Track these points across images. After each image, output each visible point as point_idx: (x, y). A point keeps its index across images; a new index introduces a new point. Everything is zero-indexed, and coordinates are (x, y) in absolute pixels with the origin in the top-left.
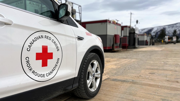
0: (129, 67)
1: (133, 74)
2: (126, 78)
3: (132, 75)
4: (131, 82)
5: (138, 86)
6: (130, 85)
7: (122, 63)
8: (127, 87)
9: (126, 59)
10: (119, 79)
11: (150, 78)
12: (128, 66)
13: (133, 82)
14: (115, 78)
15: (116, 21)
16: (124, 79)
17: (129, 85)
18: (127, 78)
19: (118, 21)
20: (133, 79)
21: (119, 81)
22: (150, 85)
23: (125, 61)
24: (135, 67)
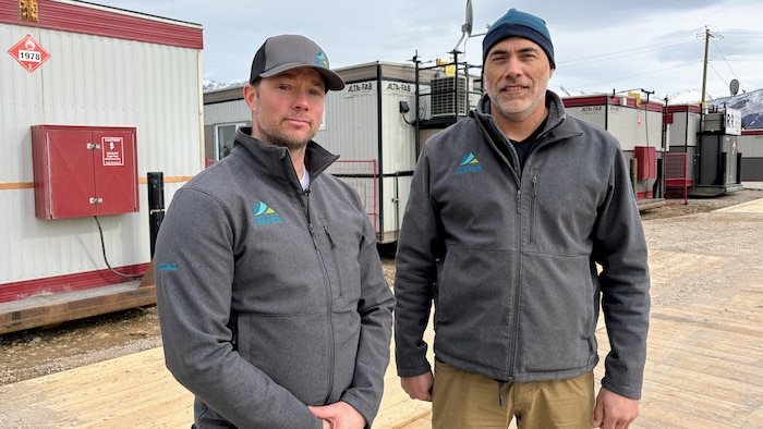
0: (697, 283)
1: (708, 303)
2: (687, 313)
3: (704, 306)
4: (700, 323)
5: (719, 331)
6: (699, 328)
7: (673, 269)
8: (690, 333)
9: (686, 255)
10: (669, 314)
11: (752, 318)
12: (692, 279)
13: (706, 324)
14: (658, 312)
15: (643, 96)
16: (682, 316)
17: (695, 328)
18: (691, 314)
19: (648, 93)
20: (707, 317)
21: (669, 318)
22: (748, 332)
23: (683, 260)
24: (716, 283)
